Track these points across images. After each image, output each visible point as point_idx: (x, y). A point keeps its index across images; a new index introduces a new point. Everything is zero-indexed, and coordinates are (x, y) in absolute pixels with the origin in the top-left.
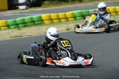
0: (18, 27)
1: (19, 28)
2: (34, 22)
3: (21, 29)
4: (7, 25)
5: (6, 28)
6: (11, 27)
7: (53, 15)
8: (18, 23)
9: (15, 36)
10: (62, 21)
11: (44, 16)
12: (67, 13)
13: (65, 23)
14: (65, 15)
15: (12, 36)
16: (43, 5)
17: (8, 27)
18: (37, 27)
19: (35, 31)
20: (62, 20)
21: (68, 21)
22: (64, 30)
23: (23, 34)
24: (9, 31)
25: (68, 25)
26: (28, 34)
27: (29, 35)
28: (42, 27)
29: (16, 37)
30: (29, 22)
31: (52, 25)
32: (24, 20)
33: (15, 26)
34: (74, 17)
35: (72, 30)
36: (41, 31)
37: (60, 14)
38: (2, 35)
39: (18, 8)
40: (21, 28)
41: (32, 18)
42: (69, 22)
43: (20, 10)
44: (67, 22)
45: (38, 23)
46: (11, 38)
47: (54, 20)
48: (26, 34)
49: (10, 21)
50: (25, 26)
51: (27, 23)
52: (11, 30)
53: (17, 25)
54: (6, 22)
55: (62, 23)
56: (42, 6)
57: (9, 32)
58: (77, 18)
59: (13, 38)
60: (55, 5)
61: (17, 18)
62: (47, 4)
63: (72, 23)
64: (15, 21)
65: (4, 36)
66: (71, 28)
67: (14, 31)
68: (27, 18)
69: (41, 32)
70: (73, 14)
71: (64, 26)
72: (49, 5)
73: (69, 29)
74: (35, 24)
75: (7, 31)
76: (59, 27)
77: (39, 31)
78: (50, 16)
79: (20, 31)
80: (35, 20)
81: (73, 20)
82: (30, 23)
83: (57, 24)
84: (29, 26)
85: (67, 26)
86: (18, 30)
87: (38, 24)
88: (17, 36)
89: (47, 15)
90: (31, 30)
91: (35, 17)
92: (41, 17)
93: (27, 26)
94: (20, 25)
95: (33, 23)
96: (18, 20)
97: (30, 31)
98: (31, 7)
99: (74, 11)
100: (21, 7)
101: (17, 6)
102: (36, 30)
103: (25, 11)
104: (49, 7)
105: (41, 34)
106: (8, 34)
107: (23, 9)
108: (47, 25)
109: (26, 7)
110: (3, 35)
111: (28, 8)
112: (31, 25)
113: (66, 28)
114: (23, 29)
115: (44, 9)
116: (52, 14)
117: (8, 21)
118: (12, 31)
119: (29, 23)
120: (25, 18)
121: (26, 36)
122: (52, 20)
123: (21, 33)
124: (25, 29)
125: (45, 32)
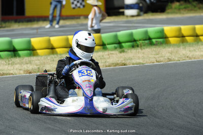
0: (121, 47)
1: (122, 50)
2: (150, 39)
3: (126, 52)
4: (101, 44)
5: (98, 49)
6: (108, 46)
8: (121, 39)
9: (113, 64)
10: (200, 40)
11: (169, 30)
15: (107, 64)
16: (169, 9)
17: (102, 47)
18: (155, 49)
19: (150, 56)
20: (201, 37)
23: (127, 60)
24: (103, 53)
26: (138, 61)
27: (140, 63)
28: (163, 50)
29: (116, 66)
30: (140, 40)
31: (182, 47)
32: (131, 34)
33: (116, 45)
36: (161, 57)
39: (123, 14)
40: (126, 50)
41: (146, 32)
43: (127, 16)
45: (156, 41)
46: (106, 66)
47: (187, 38)
48: (134, 61)
49: (106, 36)
50: (133, 47)
51: (137, 41)
52: (106, 53)
53: (119, 44)
54: (100, 38)
55: (200, 43)
56: (168, 11)
57: (103, 56)
59: (109, 66)
60: (191, 10)
61: (119, 31)
62: (175, 8)
64: (116, 36)
67: (112, 54)
68: (137, 32)
69: (162, 59)
72: (179, 9)
74: (151, 44)
75: (101, 53)
76: (195, 50)
77: (157, 56)
78: (180, 30)
79: (123, 54)
80: (152, 36)
82: (143, 41)
83: (190, 45)
84: (141, 46)
86: (121, 52)
87: (157, 44)
88: (117, 64)
89: (175, 27)
90: (143, 53)
91: (152, 30)
92: (162, 31)
93: (138, 46)
96: (122, 34)
97: (140, 55)
98: (146, 12)
100: (129, 12)
101: (121, 10)
102: (152, 54)
103: (135, 18)
104: (180, 13)
105: (161, 62)
106: (101, 58)
107: (133, 16)
108: (174, 45)
109: (138, 12)
111: (142, 13)
112: (144, 45)
114: (129, 51)
115: (170, 16)
116: (183, 27)
117: (103, 35)
118: (109, 55)
119: (141, 42)
120: (134, 31)
121: (133, 64)
122: (183, 36)
123: (125, 58)
124: (134, 51)
125: (168, 59)
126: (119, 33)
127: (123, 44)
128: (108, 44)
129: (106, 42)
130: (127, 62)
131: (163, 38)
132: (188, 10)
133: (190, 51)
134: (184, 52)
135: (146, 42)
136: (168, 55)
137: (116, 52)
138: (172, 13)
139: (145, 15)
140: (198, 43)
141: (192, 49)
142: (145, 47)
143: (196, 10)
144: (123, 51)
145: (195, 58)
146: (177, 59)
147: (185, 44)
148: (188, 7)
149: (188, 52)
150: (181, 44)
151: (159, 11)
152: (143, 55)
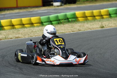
0: (52, 24)
2: (68, 19)
4: (41, 22)
6: (44, 24)
7: (88, 13)
8: (51, 19)
10: (96, 19)
11: (78, 13)
12: (102, 10)
13: (100, 21)
14: (100, 12)
17: (41, 24)
18: (71, 24)
19: (68, 28)
20: (96, 17)
21: (103, 18)
22: (98, 27)
25: (102, 22)
26: (62, 31)
27: (62, 33)
28: (76, 25)
30: (62, 20)
31: (86, 23)
32: (57, 17)
34: (109, 14)
35: (106, 28)
36: (74, 29)
37: (94, 11)
38: (34, 32)
39: (52, 5)
40: (55, 26)
41: (66, 15)
42: (104, 20)
43: (55, 6)
44: (102, 20)
45: (72, 20)
47: (89, 18)
49: (43, 18)
50: (58, 23)
53: (50, 22)
54: (40, 19)
55: (96, 20)
56: (77, 3)
57: (42, 29)
58: (112, 15)
60: (91, 2)
61: (51, 15)
62: (82, 1)
63: (107, 21)
64: (49, 18)
65: (37, 33)
66: (105, 26)
68: (61, 15)
70: (108, 11)
71: (98, 23)
72: (84, 2)
73: (103, 26)
74: (69, 22)
75: (40, 28)
76: (93, 25)
77: (72, 28)
78: (85, 13)
80: (69, 17)
81: (108, 18)
82: (64, 20)
83: (91, 21)
84: (63, 23)
85: (101, 24)
87: (72, 22)
89: (82, 12)
90: (64, 27)
91: (69, 14)
92: (75, 14)
93: (61, 23)
94: (53, 22)
95: (67, 20)
96: (52, 16)
97: (63, 28)
98: (65, 4)
99: (109, 8)
100: (56, 4)
101: (52, 3)
102: (69, 27)
103: (60, 7)
104: (84, 4)
105: (74, 31)
106: (41, 31)
107: (58, 6)
108: (81, 22)
109: (61, 4)
110: (36, 31)
111: (63, 4)
112: (65, 22)
113: (100, 26)
114: (57, 26)
116: (86, 12)
117: (42, 17)
119: (63, 20)
120: (59, 15)
121: (59, 33)
122: (86, 17)
124: (59, 26)
125: (79, 30)
126: (50, 16)
128: (44, 22)
131: (75, 18)
133: (90, 25)
134: (87, 26)
135: (66, 20)
136: (78, 28)
138: (80, 4)
140: (95, 20)
141: (91, 24)
142: (65, 23)
145: (93, 29)
146: (83, 30)
147: (87, 21)
150: (85, 21)
151: (73, 3)
152: (64, 28)
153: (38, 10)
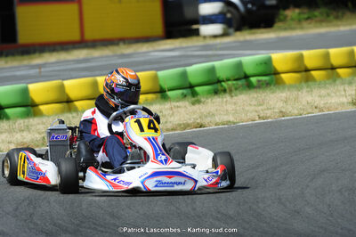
0: (194, 94)
1: (196, 99)
2: (246, 77)
3: (204, 103)
4: (158, 90)
5: (153, 99)
6: (169, 93)
8: (193, 80)
9: (180, 125)
10: (338, 76)
11: (280, 58)
13: (350, 83)
15: (169, 126)
16: (281, 21)
17: (159, 95)
18: (255, 95)
19: (247, 108)
20: (339, 71)
22: (343, 104)
23: (206, 117)
24: (162, 106)
26: (226, 118)
27: (228, 122)
28: (272, 96)
29: (184, 129)
30: (228, 80)
31: (305, 90)
32: (212, 70)
33: (185, 91)
36: (267, 109)
37: (333, 51)
39: (196, 33)
40: (203, 100)
41: (239, 65)
43: (205, 37)
45: (259, 81)
46: (168, 130)
47: (314, 73)
48: (217, 119)
50: (216, 92)
51: (223, 81)
52: (167, 105)
53: (189, 89)
54: (155, 78)
55: (338, 81)
56: (277, 25)
59: (172, 130)
60: (321, 21)
61: (190, 65)
62: (292, 19)
64: (184, 75)
67: (178, 107)
68: (223, 66)
69: (269, 113)
71: (345, 90)
72: (300, 21)
74: (250, 86)
75: (157, 107)
76: (329, 95)
77: (260, 108)
78: (301, 58)
79: (197, 106)
80: (249, 70)
82: (234, 82)
83: (321, 85)
84: (231, 91)
85: (354, 93)
86: (193, 104)
87: (259, 86)
88: (187, 126)
89: (291, 54)
90: (235, 104)
91: (250, 60)
92: (268, 62)
93: (225, 91)
95: (243, 80)
96: (195, 70)
97: (230, 107)
98: (238, 29)
101: (195, 27)
102: (251, 105)
103: (218, 41)
104: (302, 28)
105: (267, 118)
107: (215, 37)
108: (291, 87)
109: (224, 29)
111: (231, 30)
112: (236, 89)
113: (350, 99)
114: (209, 100)
115: (283, 34)
116: (306, 53)
117: (160, 74)
118: (171, 109)
119: (230, 82)
120: (217, 64)
121: (216, 124)
122: (307, 70)
123: (202, 113)
124: (217, 99)
125: (281, 112)
126: (189, 69)
127: (197, 89)
128: (169, 90)
129: (165, 86)
130: (206, 121)
131: (270, 76)
132: (316, 22)
133: (320, 96)
134: (309, 99)
135: (240, 82)
136: (280, 105)
137: (185, 104)
138: (285, 29)
139: (238, 33)
140: (335, 81)
141: (323, 92)
142: (237, 92)
143: (330, 22)
144: (199, 102)
145: (329, 109)
146: (296, 112)
147: (310, 83)
148: (316, 16)
149: (317, 99)
150: (303, 84)
151: (263, 25)
152: (234, 107)
153: (150, 49)
